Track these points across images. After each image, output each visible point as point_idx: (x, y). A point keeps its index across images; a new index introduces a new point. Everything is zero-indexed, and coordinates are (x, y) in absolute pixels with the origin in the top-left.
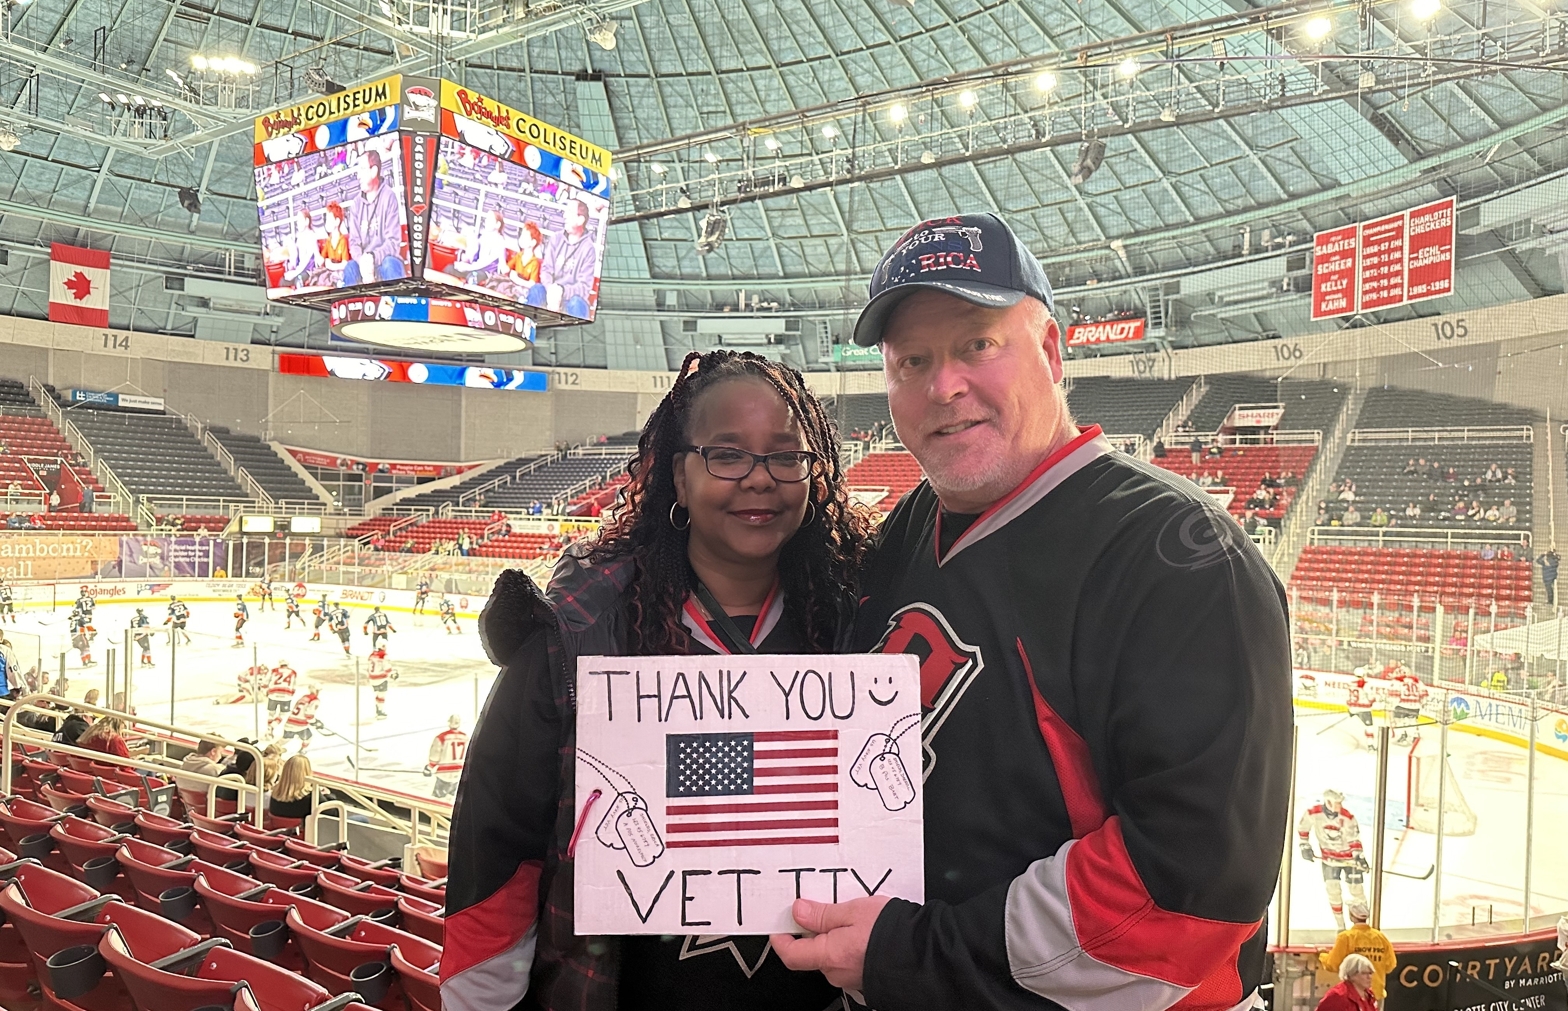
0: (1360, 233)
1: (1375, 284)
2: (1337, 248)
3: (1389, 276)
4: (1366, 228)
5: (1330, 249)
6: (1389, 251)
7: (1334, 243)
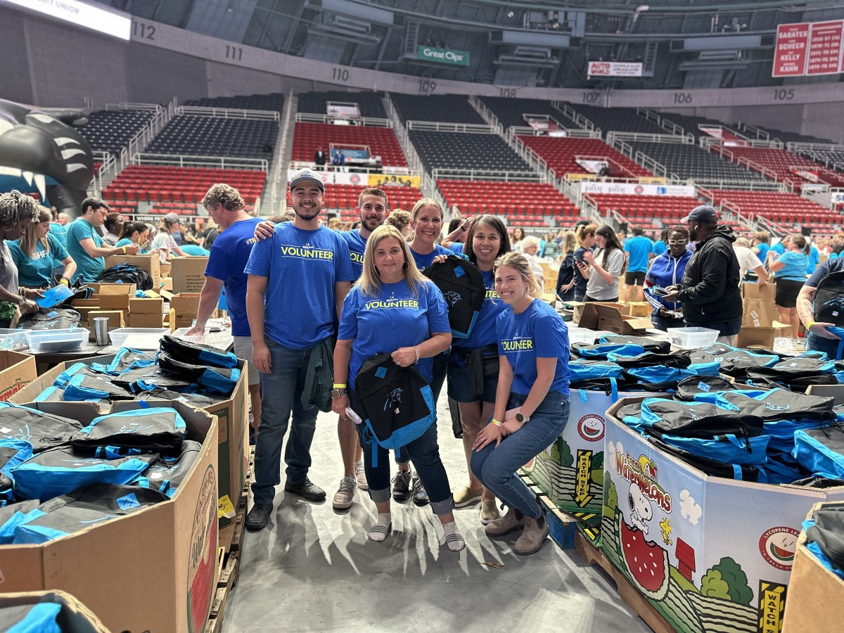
0: (811, 28)
1: (819, 60)
2: (794, 35)
3: (829, 56)
4: (814, 26)
5: (790, 35)
6: (830, 41)
7: (792, 32)
